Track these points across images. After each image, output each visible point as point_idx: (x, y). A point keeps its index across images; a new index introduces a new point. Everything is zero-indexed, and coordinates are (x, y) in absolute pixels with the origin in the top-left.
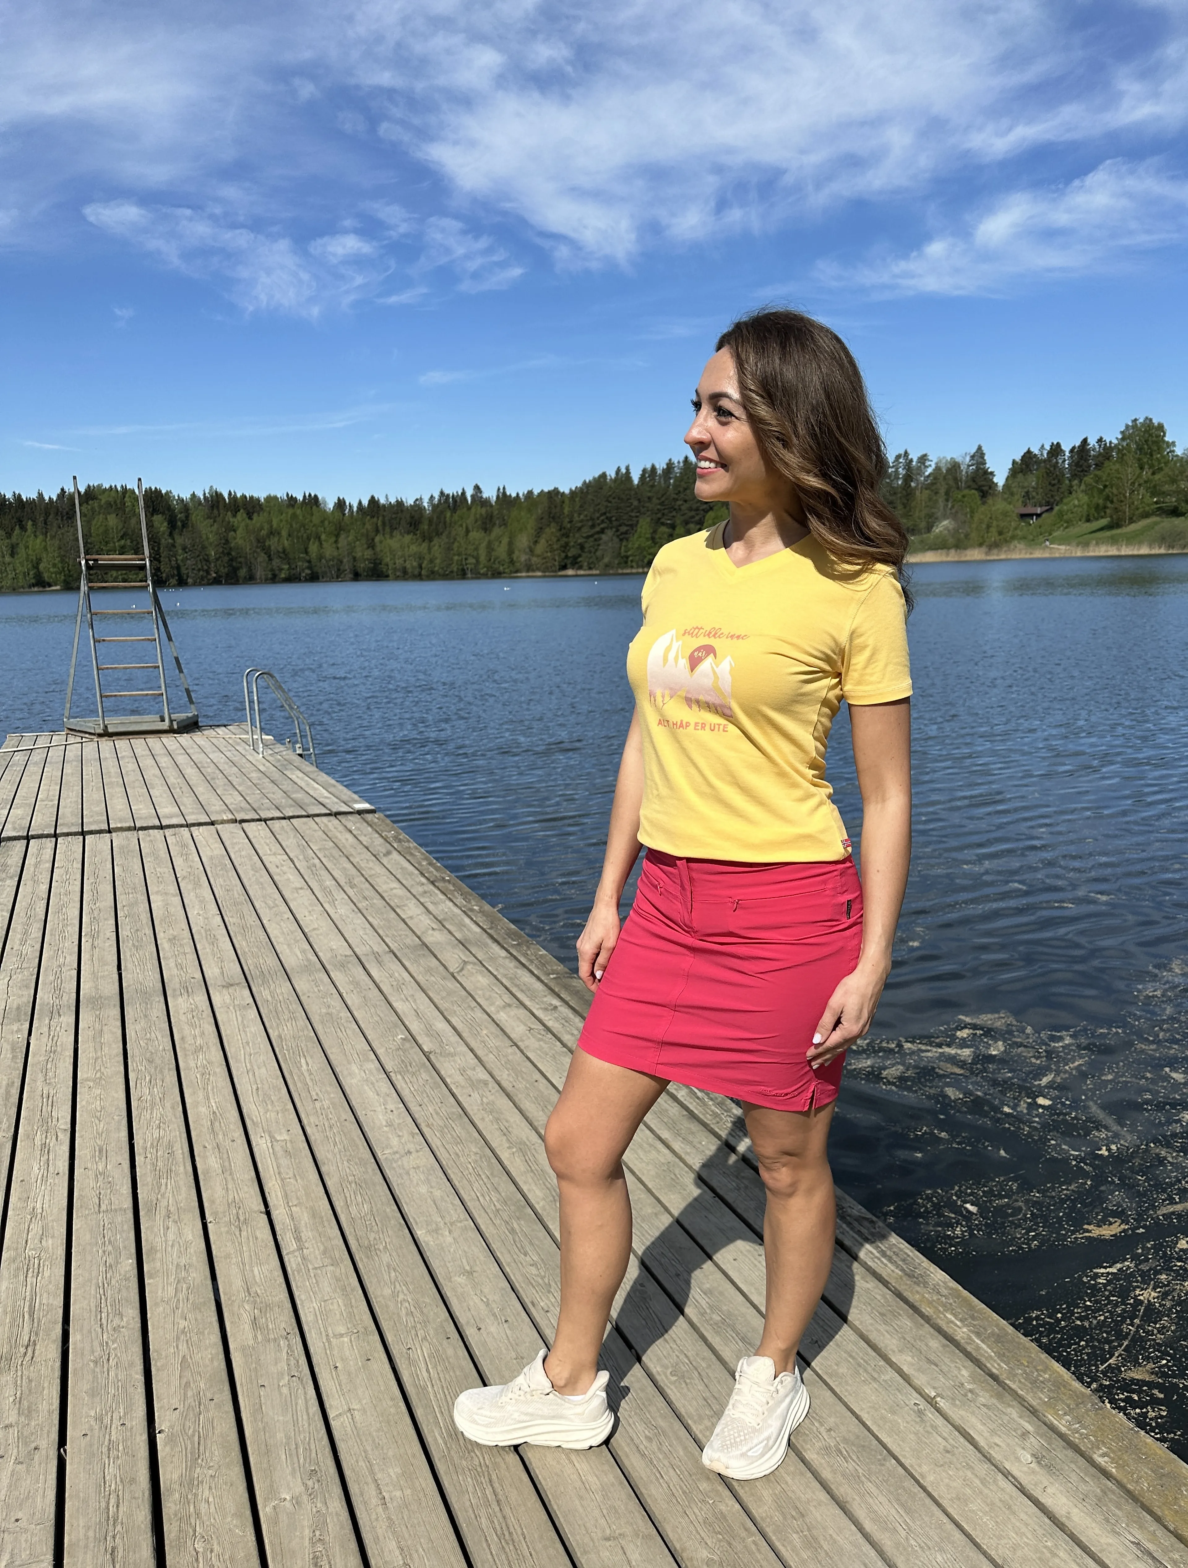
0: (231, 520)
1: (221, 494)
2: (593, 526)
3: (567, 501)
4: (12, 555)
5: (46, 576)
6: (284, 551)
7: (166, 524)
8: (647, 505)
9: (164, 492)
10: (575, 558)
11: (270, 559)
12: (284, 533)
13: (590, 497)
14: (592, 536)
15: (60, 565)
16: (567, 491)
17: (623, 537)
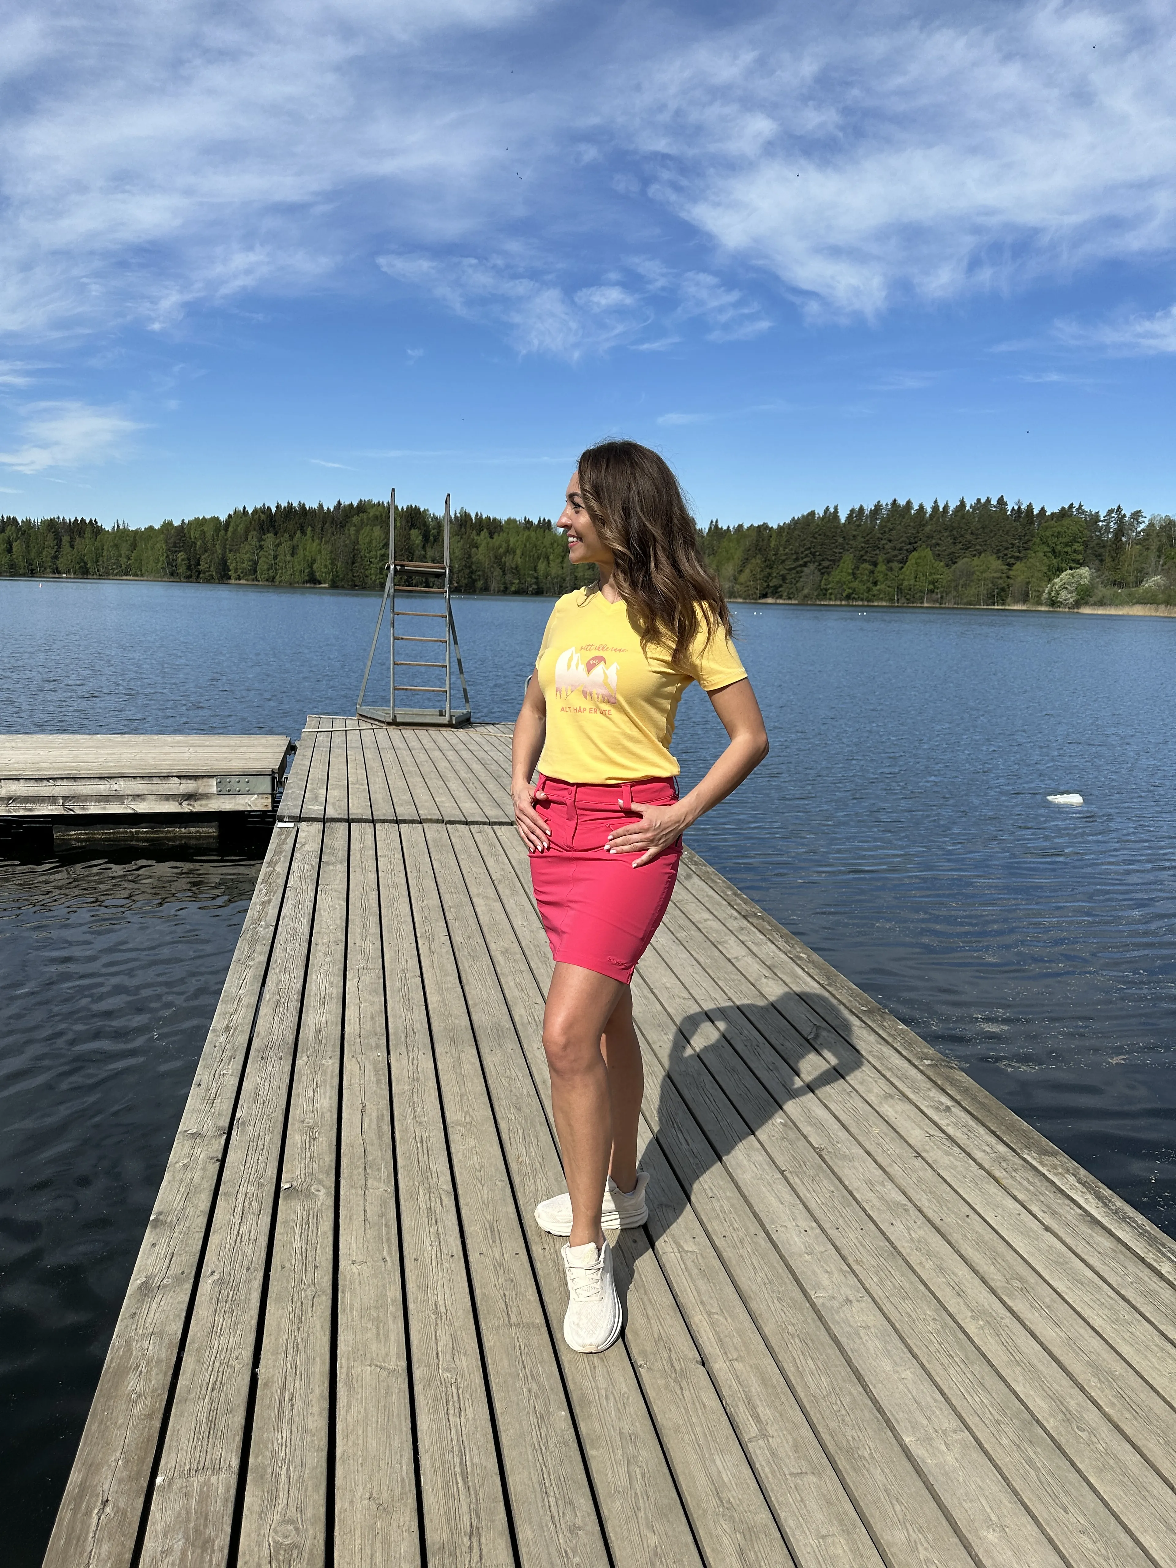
0: (476, 538)
1: (469, 515)
2: (797, 559)
3: (774, 536)
4: (293, 555)
5: (318, 574)
6: (517, 567)
7: (420, 538)
8: (851, 542)
9: (422, 510)
10: (776, 588)
11: (504, 574)
12: (519, 552)
13: (796, 532)
14: (794, 568)
15: (330, 567)
16: (775, 527)
17: (824, 571)
